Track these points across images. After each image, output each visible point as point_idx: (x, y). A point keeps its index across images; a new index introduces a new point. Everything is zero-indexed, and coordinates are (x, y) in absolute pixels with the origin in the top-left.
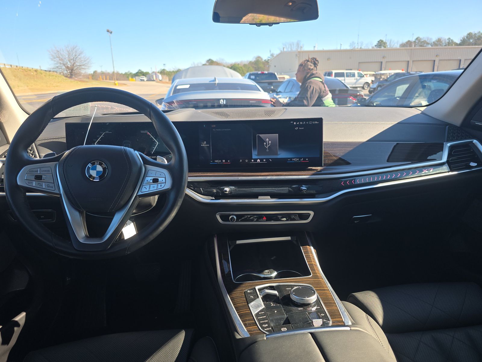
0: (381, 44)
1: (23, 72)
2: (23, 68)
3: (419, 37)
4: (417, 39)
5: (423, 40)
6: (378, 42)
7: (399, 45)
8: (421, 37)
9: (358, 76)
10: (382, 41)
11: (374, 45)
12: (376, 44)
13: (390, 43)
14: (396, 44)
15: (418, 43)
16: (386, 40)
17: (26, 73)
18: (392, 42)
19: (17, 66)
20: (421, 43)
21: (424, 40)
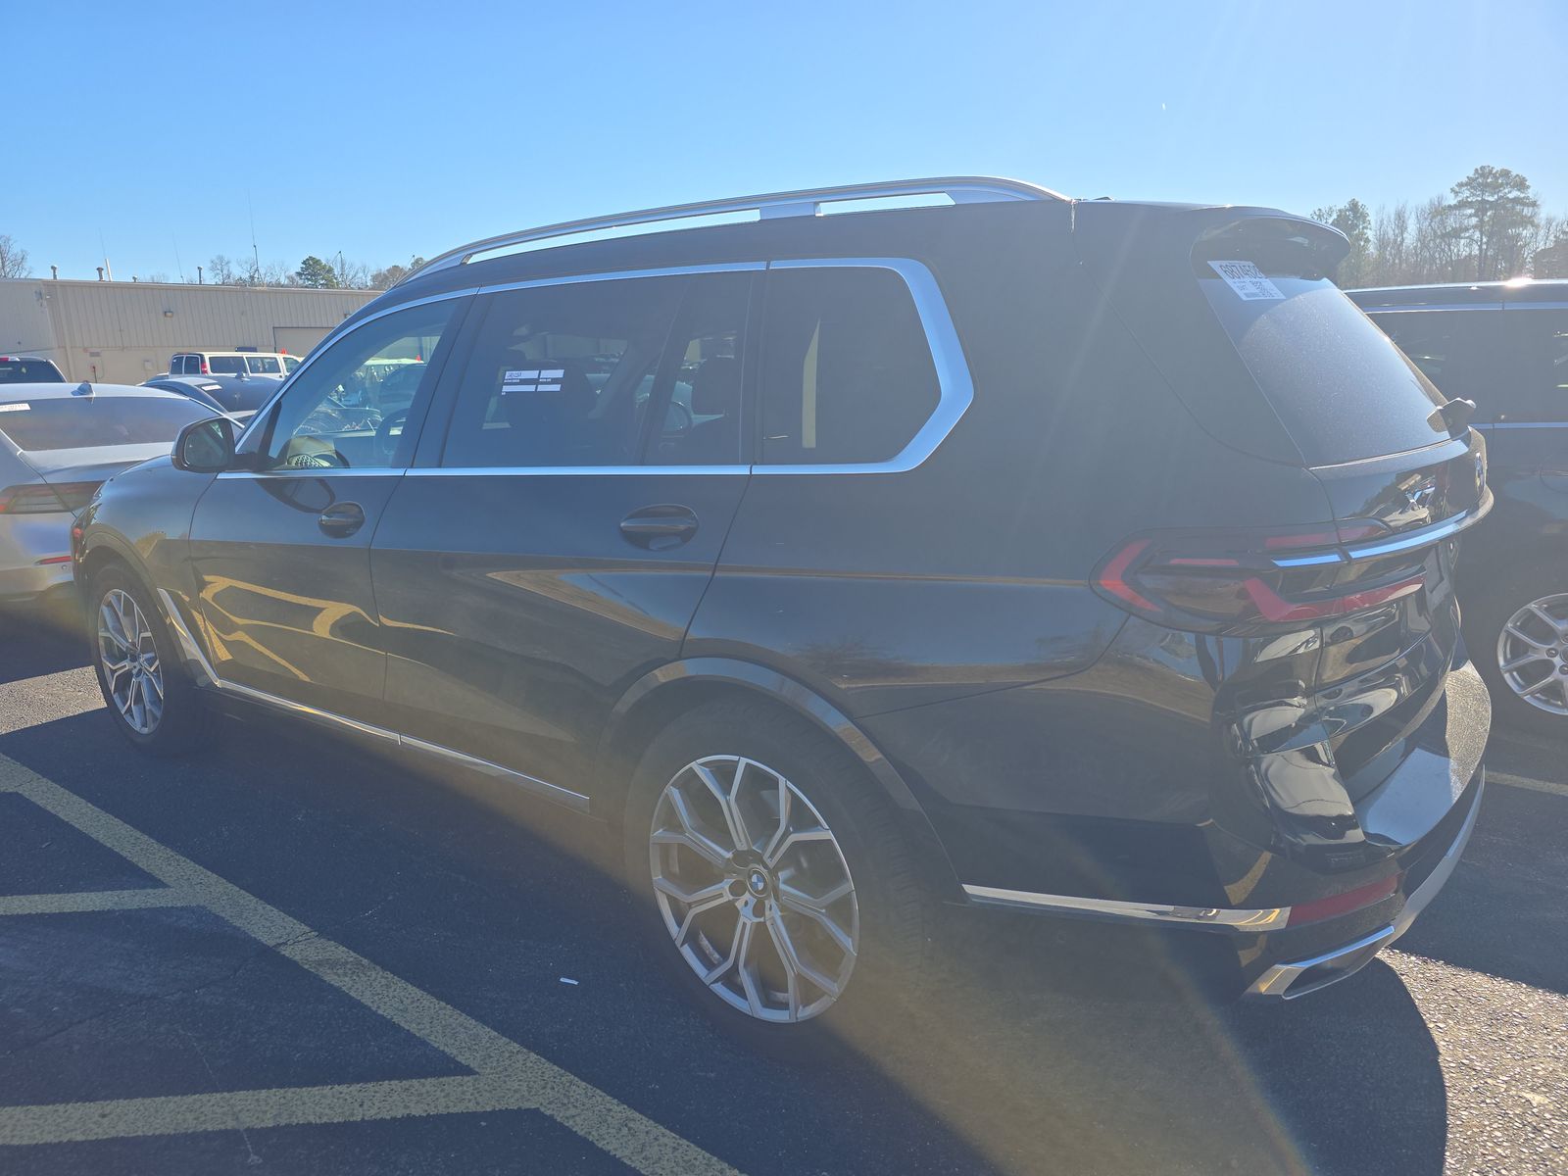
0: (314, 270)
6: (305, 263)
7: (370, 278)
10: (316, 262)
12: (299, 270)
14: (362, 274)
18: (346, 266)
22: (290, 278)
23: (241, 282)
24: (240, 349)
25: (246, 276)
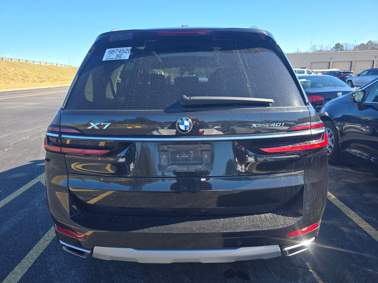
0: (338, 46)
1: (72, 70)
2: (73, 67)
3: (371, 41)
4: (369, 42)
5: (374, 43)
6: (336, 45)
7: (353, 47)
8: (373, 40)
9: (307, 73)
10: (339, 44)
11: (332, 47)
12: (334, 47)
13: (346, 45)
14: (351, 47)
15: (370, 45)
16: (342, 43)
17: (75, 70)
18: (347, 45)
19: (69, 66)
20: (373, 45)
21: (376, 43)
22: (331, 49)
23: (319, 51)
24: (301, 68)
25: (320, 49)
